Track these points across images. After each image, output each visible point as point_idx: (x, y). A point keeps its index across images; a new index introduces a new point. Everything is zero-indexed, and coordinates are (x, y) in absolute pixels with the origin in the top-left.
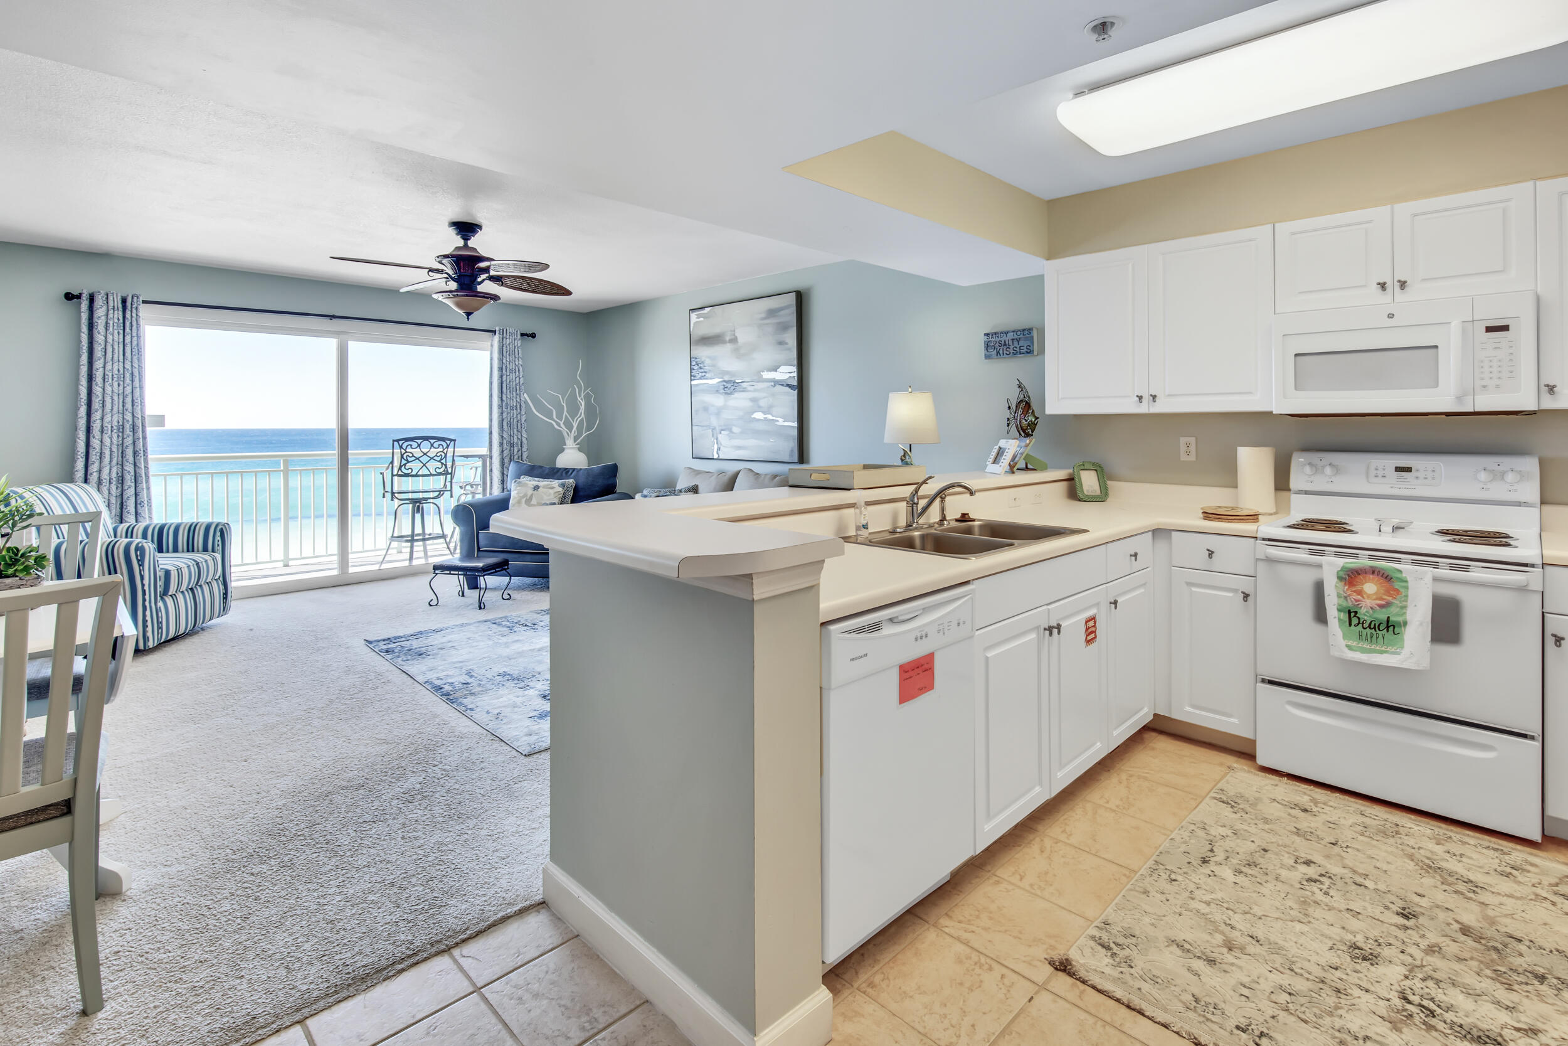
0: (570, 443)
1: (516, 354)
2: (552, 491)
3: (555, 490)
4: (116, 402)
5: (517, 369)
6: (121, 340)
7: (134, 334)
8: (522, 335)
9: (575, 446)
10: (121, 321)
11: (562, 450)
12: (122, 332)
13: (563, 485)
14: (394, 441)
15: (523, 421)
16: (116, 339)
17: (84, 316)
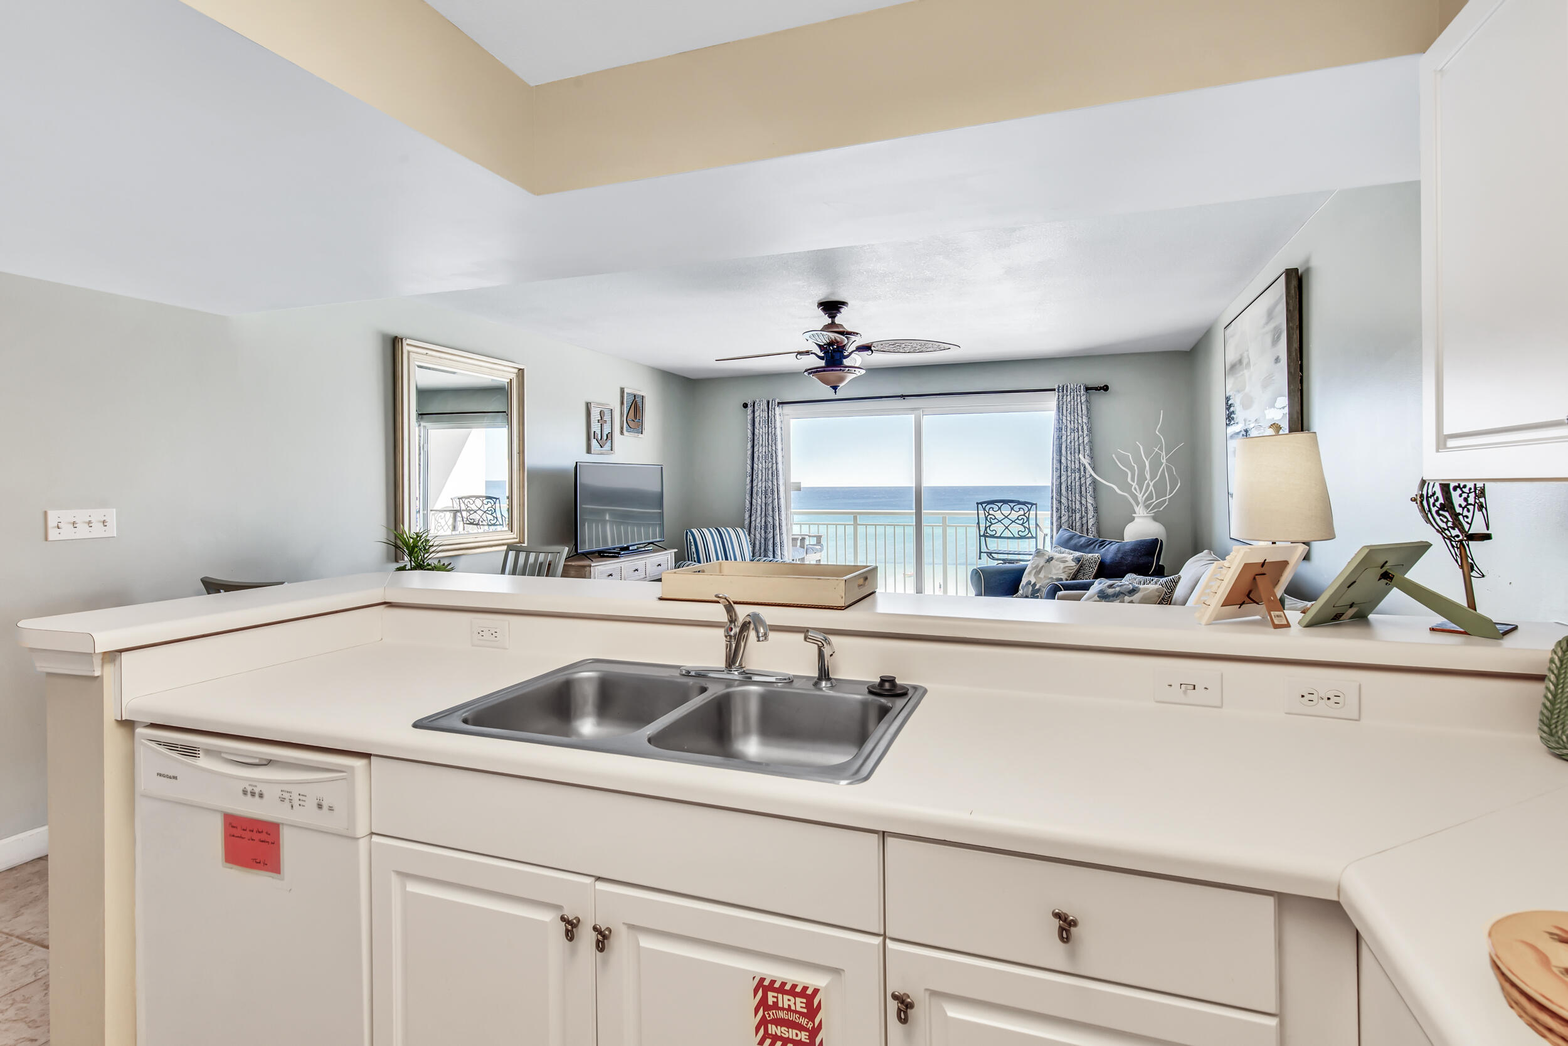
0: (1140, 511)
1: (1080, 412)
2: (1062, 565)
3: (1067, 564)
4: (764, 474)
5: (1080, 428)
6: (767, 431)
7: (773, 427)
8: (1087, 389)
9: (1145, 514)
10: (767, 418)
11: (1133, 519)
12: (767, 426)
13: (1078, 560)
14: (978, 504)
15: (1088, 484)
16: (764, 431)
17: (750, 417)
